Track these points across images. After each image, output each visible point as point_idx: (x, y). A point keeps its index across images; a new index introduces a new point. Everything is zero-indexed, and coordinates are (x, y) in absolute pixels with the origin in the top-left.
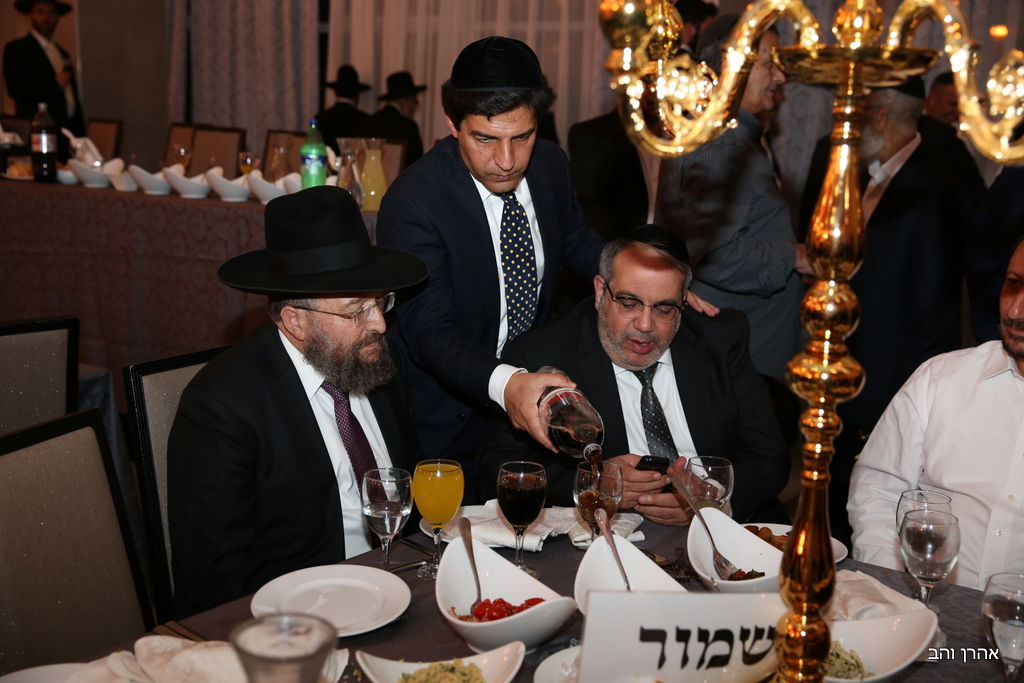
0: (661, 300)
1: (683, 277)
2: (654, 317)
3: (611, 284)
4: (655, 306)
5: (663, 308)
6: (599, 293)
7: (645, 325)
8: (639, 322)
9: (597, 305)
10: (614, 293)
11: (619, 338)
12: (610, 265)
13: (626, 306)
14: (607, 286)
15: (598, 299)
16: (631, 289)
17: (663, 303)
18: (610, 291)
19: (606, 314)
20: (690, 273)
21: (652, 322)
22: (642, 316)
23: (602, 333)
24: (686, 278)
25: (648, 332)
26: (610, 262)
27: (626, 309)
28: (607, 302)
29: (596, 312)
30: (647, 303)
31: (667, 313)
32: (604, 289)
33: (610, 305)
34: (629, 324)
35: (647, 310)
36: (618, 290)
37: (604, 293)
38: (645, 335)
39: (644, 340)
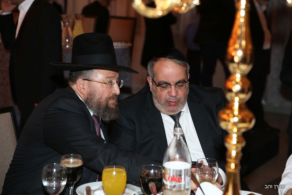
0: (178, 80)
1: (185, 68)
2: (177, 89)
3: (155, 79)
4: (176, 84)
5: (180, 84)
6: (151, 84)
7: (174, 94)
8: (171, 93)
9: (151, 89)
10: (157, 83)
11: (163, 102)
12: (152, 71)
13: (163, 87)
14: (153, 81)
15: (151, 87)
16: (164, 80)
17: (179, 82)
18: (155, 82)
19: (155, 93)
20: (188, 65)
21: (177, 92)
22: (171, 90)
23: (155, 101)
24: (187, 69)
25: (176, 96)
26: (152, 69)
27: (164, 89)
28: (155, 87)
29: (151, 93)
30: (172, 84)
31: (182, 86)
32: (152, 82)
33: (157, 88)
34: (166, 95)
35: (173, 87)
36: (158, 81)
37: (153, 84)
38: (174, 98)
39: (174, 101)
